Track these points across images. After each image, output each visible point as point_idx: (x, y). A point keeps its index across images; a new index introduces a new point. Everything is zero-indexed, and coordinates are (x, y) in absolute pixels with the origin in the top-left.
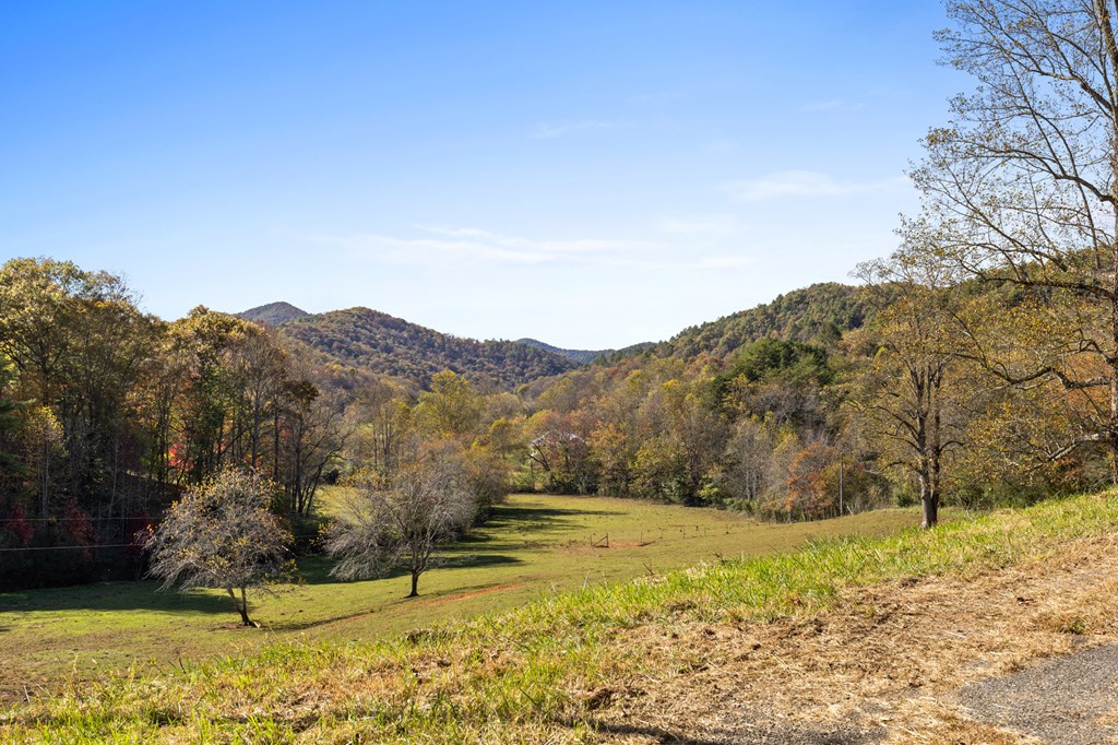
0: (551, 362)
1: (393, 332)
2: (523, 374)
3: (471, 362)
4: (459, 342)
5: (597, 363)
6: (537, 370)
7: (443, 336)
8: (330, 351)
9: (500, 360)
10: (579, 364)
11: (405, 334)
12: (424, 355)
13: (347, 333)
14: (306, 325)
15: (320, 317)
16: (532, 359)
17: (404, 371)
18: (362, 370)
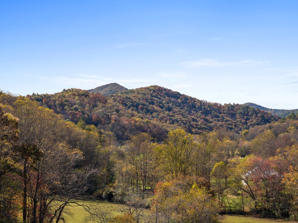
0: (263, 116)
1: (173, 99)
2: (246, 124)
3: (217, 116)
4: (210, 105)
5: (290, 117)
6: (255, 121)
7: (200, 102)
8: (137, 110)
9: (233, 116)
10: (280, 118)
11: (179, 101)
12: (190, 112)
13: (147, 100)
14: (125, 96)
15: (132, 91)
16: (252, 115)
17: (178, 121)
18: (154, 122)
